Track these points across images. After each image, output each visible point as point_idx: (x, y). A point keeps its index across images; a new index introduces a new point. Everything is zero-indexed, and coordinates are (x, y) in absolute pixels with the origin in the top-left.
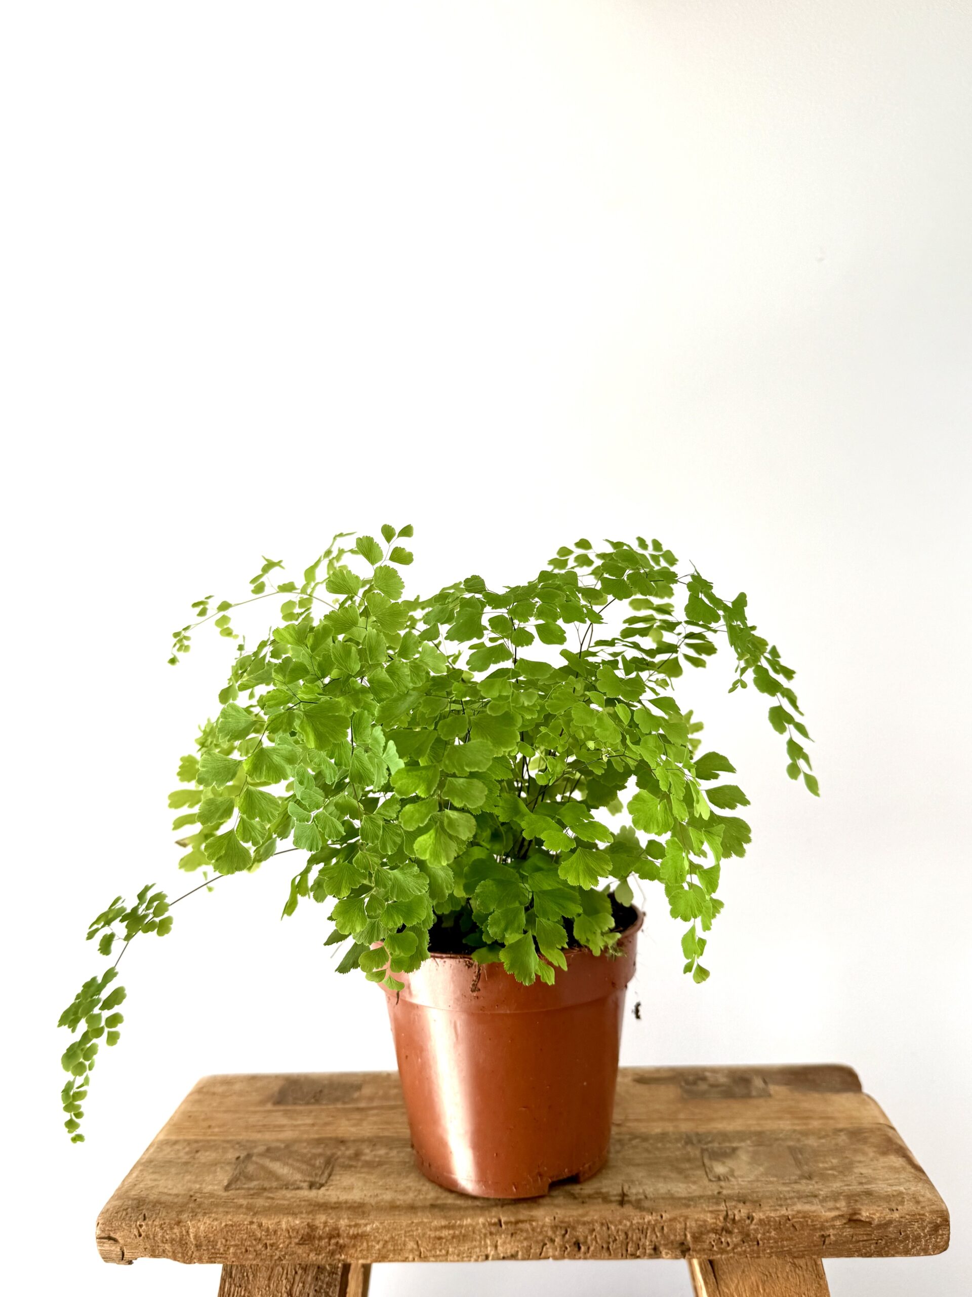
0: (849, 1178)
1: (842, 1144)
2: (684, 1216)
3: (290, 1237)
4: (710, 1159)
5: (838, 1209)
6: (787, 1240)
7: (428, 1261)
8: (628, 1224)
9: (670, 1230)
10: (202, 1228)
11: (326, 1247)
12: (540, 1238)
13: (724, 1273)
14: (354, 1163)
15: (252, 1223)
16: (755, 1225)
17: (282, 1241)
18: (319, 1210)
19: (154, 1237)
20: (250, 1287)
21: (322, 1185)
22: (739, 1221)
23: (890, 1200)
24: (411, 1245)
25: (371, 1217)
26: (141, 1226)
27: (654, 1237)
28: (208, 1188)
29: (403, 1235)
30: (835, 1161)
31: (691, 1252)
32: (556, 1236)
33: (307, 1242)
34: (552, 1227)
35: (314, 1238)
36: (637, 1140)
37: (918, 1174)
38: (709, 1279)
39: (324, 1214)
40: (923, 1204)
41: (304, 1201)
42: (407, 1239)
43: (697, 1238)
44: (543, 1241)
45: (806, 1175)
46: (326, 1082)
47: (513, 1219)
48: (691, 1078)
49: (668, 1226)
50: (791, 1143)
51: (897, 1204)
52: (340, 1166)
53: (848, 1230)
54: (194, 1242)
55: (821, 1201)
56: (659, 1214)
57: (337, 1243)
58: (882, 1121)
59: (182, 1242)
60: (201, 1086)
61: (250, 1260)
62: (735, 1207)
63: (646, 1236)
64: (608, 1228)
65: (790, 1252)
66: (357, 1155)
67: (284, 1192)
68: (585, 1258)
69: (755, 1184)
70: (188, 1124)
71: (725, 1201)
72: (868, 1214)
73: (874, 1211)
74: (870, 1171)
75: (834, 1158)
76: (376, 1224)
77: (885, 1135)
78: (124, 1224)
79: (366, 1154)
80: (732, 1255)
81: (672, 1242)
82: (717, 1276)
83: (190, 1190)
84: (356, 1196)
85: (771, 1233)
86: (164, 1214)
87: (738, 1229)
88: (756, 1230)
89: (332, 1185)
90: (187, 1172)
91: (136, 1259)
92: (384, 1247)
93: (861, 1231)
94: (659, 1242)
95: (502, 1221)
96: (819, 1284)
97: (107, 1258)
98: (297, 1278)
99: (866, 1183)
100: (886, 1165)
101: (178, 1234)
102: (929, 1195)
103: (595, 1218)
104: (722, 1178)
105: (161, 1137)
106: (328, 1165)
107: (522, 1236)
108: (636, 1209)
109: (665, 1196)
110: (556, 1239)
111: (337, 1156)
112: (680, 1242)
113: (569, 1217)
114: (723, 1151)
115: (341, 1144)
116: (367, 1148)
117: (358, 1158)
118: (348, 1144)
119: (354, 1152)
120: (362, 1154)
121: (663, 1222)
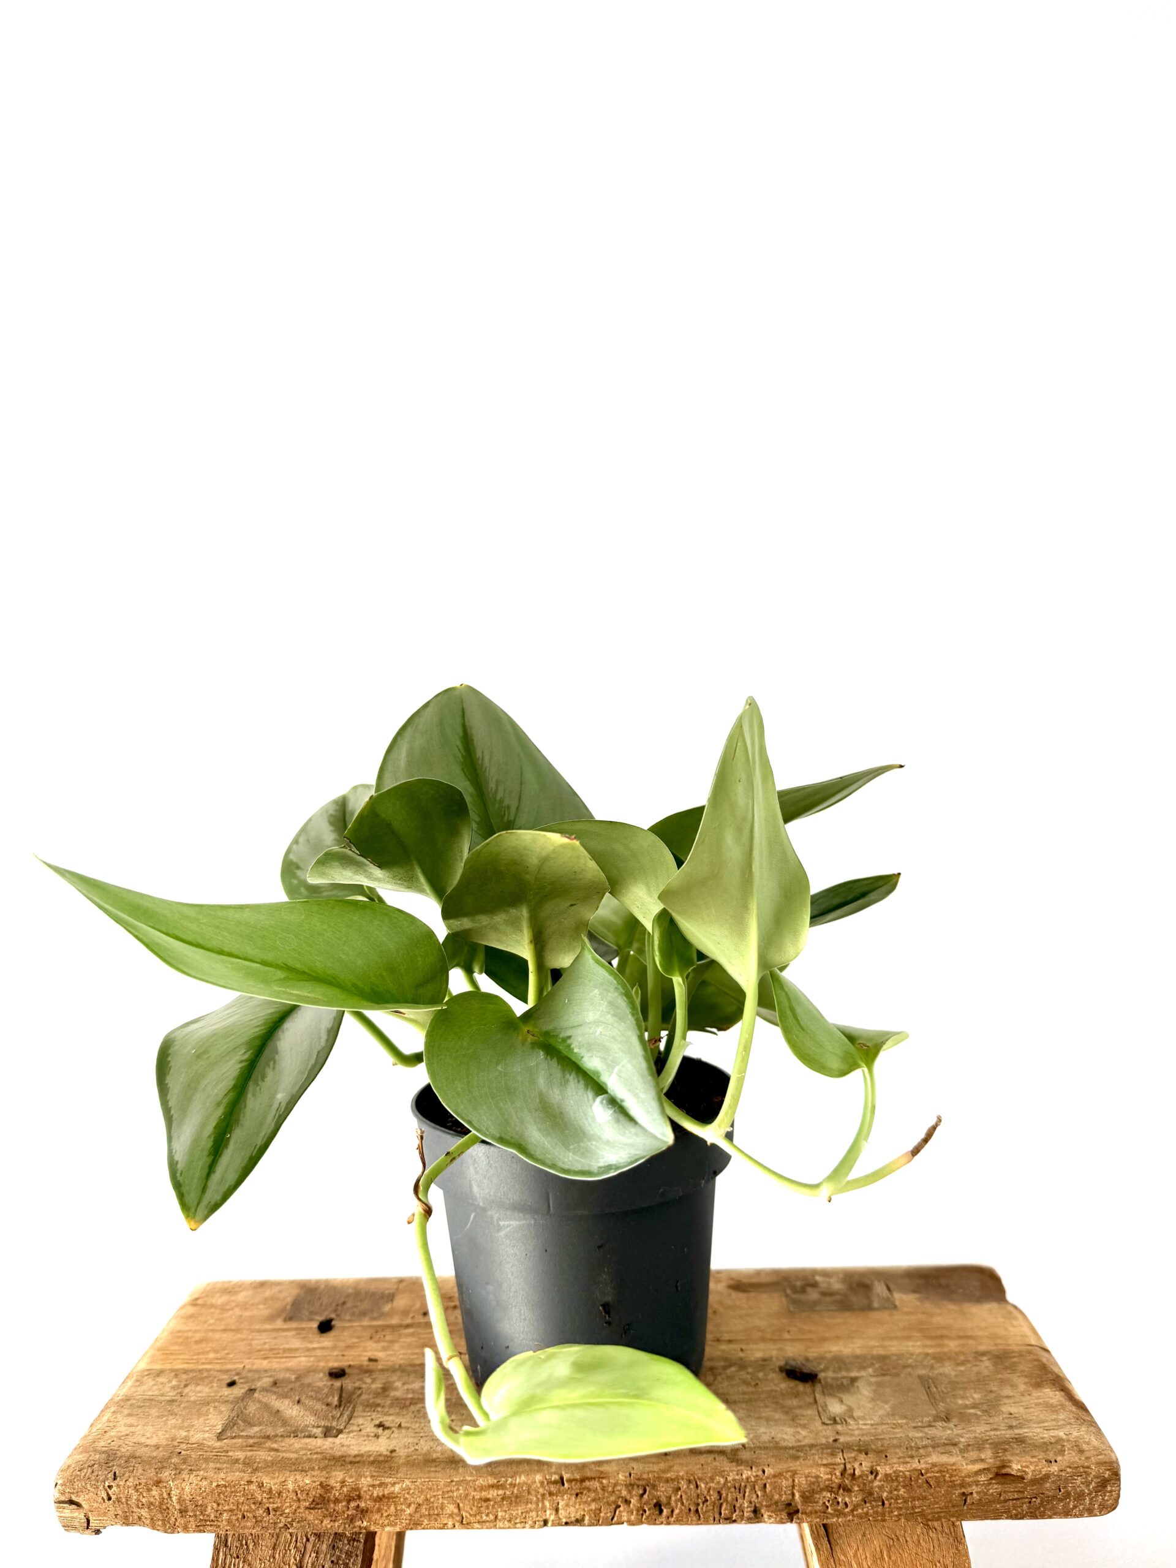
0: (996, 1419)
1: (986, 1372)
2: (791, 1471)
3: (299, 1500)
4: (824, 1394)
5: (982, 1460)
6: (919, 1499)
7: (473, 1528)
8: (722, 1481)
9: (775, 1488)
10: (187, 1487)
11: (344, 1512)
12: (612, 1498)
13: (841, 1537)
14: (379, 1402)
15: (250, 1482)
16: (880, 1481)
17: (288, 1504)
18: (334, 1465)
19: (127, 1500)
20: (250, 1559)
21: (340, 1432)
22: (860, 1476)
23: (1047, 1450)
24: (451, 1508)
25: (399, 1475)
26: (110, 1487)
27: (755, 1496)
28: (196, 1437)
29: (440, 1497)
30: (976, 1396)
31: (800, 1515)
32: (632, 1497)
33: (319, 1506)
34: (626, 1486)
35: (328, 1501)
36: (733, 1369)
37: (1081, 1413)
38: (822, 1545)
39: (340, 1471)
40: (1088, 1454)
41: (317, 1453)
42: (446, 1502)
43: (807, 1498)
44: (615, 1502)
45: (943, 1415)
46: (350, 1291)
47: (578, 1477)
48: (798, 1284)
49: (771, 1484)
50: (923, 1372)
51: (1056, 1456)
52: (363, 1405)
53: (996, 1486)
54: (178, 1507)
55: (961, 1451)
56: (761, 1468)
57: (358, 1506)
58: (1033, 1342)
59: (163, 1507)
60: (195, 1296)
61: (248, 1528)
62: (856, 1460)
63: (744, 1496)
64: (697, 1487)
65: (922, 1514)
66: (385, 1389)
67: (292, 1440)
68: (668, 1524)
69: (880, 1428)
70: (176, 1347)
71: (843, 1451)
72: (1020, 1468)
73: (1028, 1464)
74: (1021, 1408)
75: (975, 1392)
76: (407, 1482)
77: (1038, 1360)
78: (88, 1486)
79: (396, 1389)
80: (850, 1518)
81: (776, 1503)
82: (832, 1541)
83: (173, 1439)
84: (382, 1445)
85: (899, 1490)
86: (140, 1471)
87: (859, 1486)
88: (880, 1488)
89: (352, 1431)
90: (172, 1413)
91: (105, 1528)
92: (416, 1512)
93: (1011, 1487)
94: (760, 1503)
95: (565, 1477)
96: (957, 1549)
97: (68, 1526)
98: (309, 1546)
99: (1016, 1427)
100: (1041, 1401)
101: (157, 1498)
102: (1095, 1442)
103: (681, 1474)
104: (837, 1419)
105: (143, 1366)
106: (348, 1405)
107: (589, 1497)
108: (732, 1462)
109: (768, 1445)
110: (632, 1501)
111: (360, 1392)
112: (787, 1502)
113: (648, 1473)
114: (839, 1382)
115: (367, 1375)
116: (398, 1380)
117: (387, 1393)
118: (374, 1377)
119: (382, 1385)
120: (392, 1388)
121: (765, 1478)
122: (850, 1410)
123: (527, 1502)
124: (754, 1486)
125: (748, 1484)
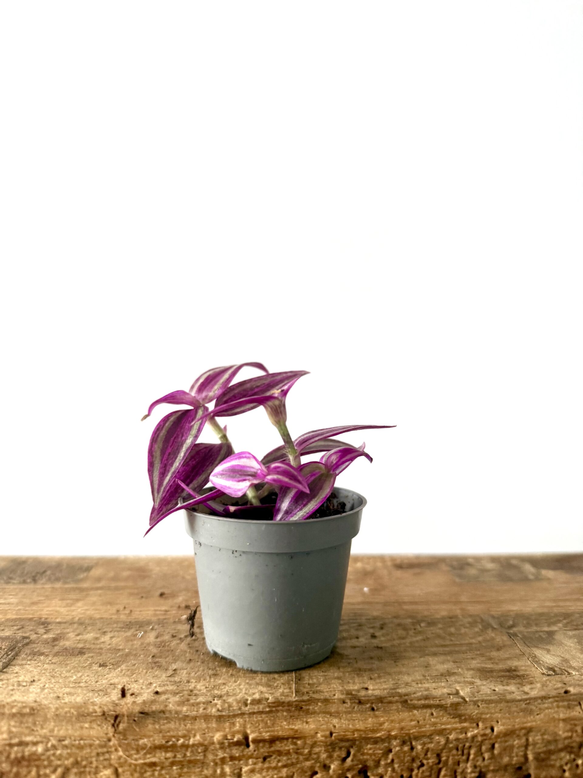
4: (526, 645)
8: (443, 741)
12: (308, 764)
14: (45, 650)
27: (480, 759)
32: (332, 762)
34: (326, 746)
44: (312, 767)
47: (266, 736)
52: (26, 654)
56: (488, 725)
63: (468, 759)
64: (412, 748)
66: (56, 639)
79: (68, 639)
81: (505, 768)
95: (251, 737)
103: (393, 733)
104: (556, 669)
106: (10, 652)
107: (279, 761)
108: (453, 718)
109: (493, 698)
110: (332, 767)
111: (28, 640)
112: (517, 766)
113: (353, 732)
114: (537, 636)
117: (56, 643)
119: (54, 636)
120: (64, 638)
121: (493, 737)
122: (566, 661)
123: (202, 767)
124: (480, 747)
125: (473, 744)
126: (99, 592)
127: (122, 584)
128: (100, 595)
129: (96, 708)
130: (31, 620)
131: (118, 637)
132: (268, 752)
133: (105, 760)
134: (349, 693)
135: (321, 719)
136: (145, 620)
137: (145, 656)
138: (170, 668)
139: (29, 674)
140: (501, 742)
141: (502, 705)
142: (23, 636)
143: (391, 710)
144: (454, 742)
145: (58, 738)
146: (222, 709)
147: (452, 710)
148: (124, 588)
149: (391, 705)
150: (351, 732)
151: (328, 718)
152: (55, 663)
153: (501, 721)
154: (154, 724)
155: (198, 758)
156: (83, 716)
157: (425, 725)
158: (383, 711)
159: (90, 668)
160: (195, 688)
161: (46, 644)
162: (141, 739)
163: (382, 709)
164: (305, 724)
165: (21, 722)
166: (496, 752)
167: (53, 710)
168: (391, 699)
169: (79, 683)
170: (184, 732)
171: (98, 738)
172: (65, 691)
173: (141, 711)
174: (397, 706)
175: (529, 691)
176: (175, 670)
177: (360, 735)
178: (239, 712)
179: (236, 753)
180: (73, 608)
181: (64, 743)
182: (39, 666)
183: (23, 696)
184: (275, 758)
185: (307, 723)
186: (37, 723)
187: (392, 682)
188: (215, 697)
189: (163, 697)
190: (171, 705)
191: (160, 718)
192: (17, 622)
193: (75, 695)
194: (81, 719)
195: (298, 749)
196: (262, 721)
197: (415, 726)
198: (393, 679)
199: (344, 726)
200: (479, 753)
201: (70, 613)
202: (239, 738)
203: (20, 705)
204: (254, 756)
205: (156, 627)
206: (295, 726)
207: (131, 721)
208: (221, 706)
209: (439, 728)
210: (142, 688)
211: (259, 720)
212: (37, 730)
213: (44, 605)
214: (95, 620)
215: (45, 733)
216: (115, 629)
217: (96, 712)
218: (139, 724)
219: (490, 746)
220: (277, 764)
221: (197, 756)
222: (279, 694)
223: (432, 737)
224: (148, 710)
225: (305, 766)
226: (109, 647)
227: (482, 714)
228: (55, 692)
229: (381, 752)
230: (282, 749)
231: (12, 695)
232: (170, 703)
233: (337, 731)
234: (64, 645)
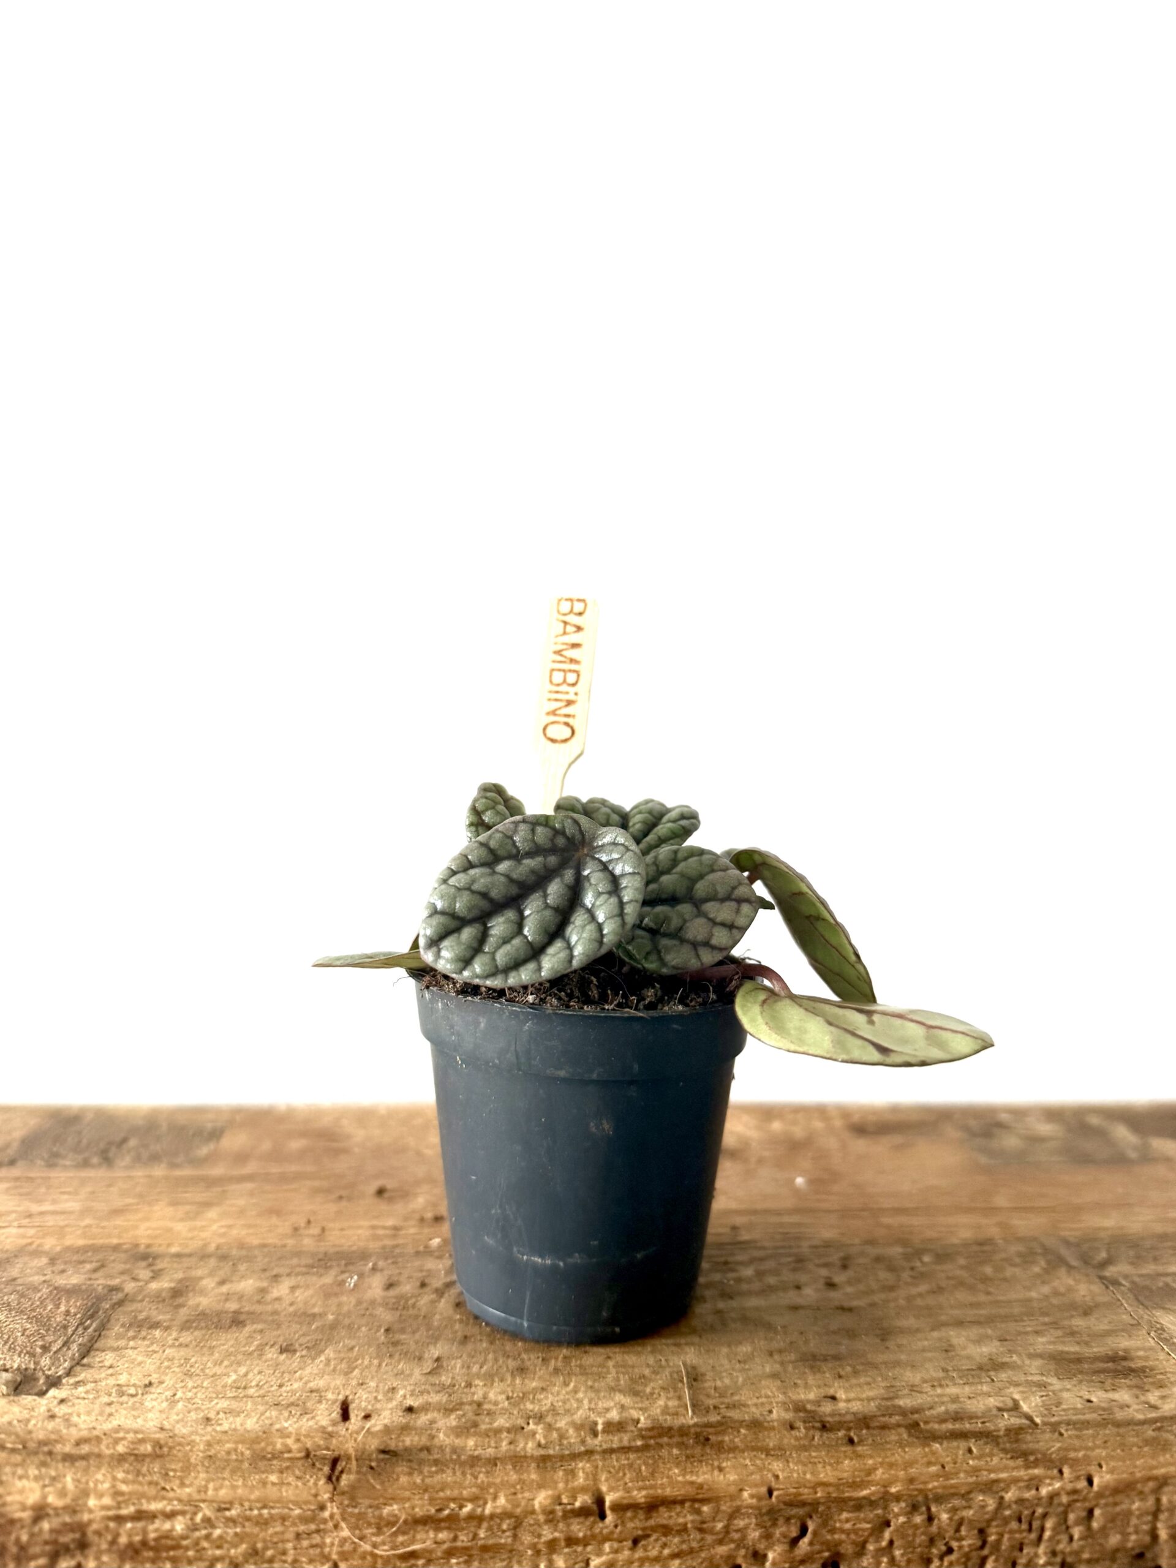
8: (991, 1504)
12: (722, 1550)
14: (161, 1317)
21: (54, 1382)
27: (1064, 1538)
32: (770, 1547)
34: (759, 1515)
44: (730, 1557)
46: (141, 1123)
47: (640, 1496)
52: (123, 1326)
63: (1039, 1539)
64: (930, 1519)
66: (179, 1292)
79: (202, 1292)
81: (1113, 1555)
89: (84, 1383)
95: (608, 1500)
103: (893, 1490)
106: (89, 1322)
107: (664, 1546)
108: (1012, 1458)
109: (1088, 1416)
110: (771, 1555)
111: (120, 1296)
112: (1137, 1551)
113: (814, 1487)
115: (144, 1264)
116: (211, 1274)
117: (180, 1300)
118: (160, 1265)
119: (173, 1285)
120: (193, 1290)
121: (1092, 1495)
123: (510, 1559)
124: (1065, 1514)
125: (1051, 1510)
126: (249, 1186)
127: (294, 1168)
128: (251, 1194)
129: (290, 1442)
130: (116, 1248)
131: (307, 1287)
132: (644, 1529)
133: (313, 1546)
134: (799, 1407)
135: (748, 1462)
136: (354, 1248)
137: (370, 1330)
138: (426, 1356)
139: (138, 1369)
140: (1106, 1505)
141: (1107, 1432)
142: (109, 1286)
143: (886, 1442)
144: (1014, 1506)
145: (215, 1505)
146: (547, 1443)
147: (1010, 1442)
148: (298, 1177)
149: (887, 1432)
150: (809, 1488)
151: (762, 1460)
152: (187, 1346)
153: (1107, 1464)
154: (410, 1474)
155: (503, 1541)
156: (264, 1458)
157: (957, 1473)
158: (871, 1445)
159: (261, 1355)
160: (485, 1397)
161: (158, 1302)
162: (385, 1504)
163: (870, 1441)
164: (716, 1472)
165: (138, 1473)
166: (1095, 1525)
167: (202, 1447)
168: (886, 1419)
169: (245, 1388)
170: (474, 1490)
171: (297, 1504)
172: (219, 1406)
173: (382, 1447)
174: (900, 1434)
175: (1159, 1403)
176: (438, 1360)
177: (829, 1493)
178: (583, 1449)
179: (579, 1530)
180: (198, 1223)
181: (227, 1513)
182: (155, 1352)
183: (135, 1417)
184: (656, 1540)
185: (721, 1469)
186: (171, 1474)
187: (883, 1384)
188: (529, 1418)
189: (423, 1419)
190: (441, 1436)
191: (421, 1462)
192: (90, 1254)
193: (242, 1415)
194: (262, 1464)
195: (703, 1522)
196: (631, 1466)
197: (937, 1476)
198: (884, 1378)
199: (795, 1475)
200: (1063, 1526)
201: (196, 1233)
202: (585, 1502)
203: (130, 1436)
204: (615, 1536)
205: (381, 1264)
206: (697, 1476)
207: (364, 1469)
208: (545, 1437)
209: (985, 1478)
210: (376, 1398)
211: (624, 1465)
212: (172, 1490)
213: (140, 1215)
214: (250, 1248)
215: (190, 1495)
216: (298, 1270)
217: (290, 1451)
218: (380, 1474)
219: (1084, 1514)
220: (661, 1552)
221: (501, 1537)
222: (658, 1411)
223: (972, 1496)
224: (397, 1446)
225: (717, 1554)
226: (291, 1309)
227: (1067, 1450)
228: (197, 1409)
229: (868, 1526)
230: (671, 1522)
231: (110, 1415)
232: (438, 1430)
233: (781, 1487)
234: (198, 1305)
